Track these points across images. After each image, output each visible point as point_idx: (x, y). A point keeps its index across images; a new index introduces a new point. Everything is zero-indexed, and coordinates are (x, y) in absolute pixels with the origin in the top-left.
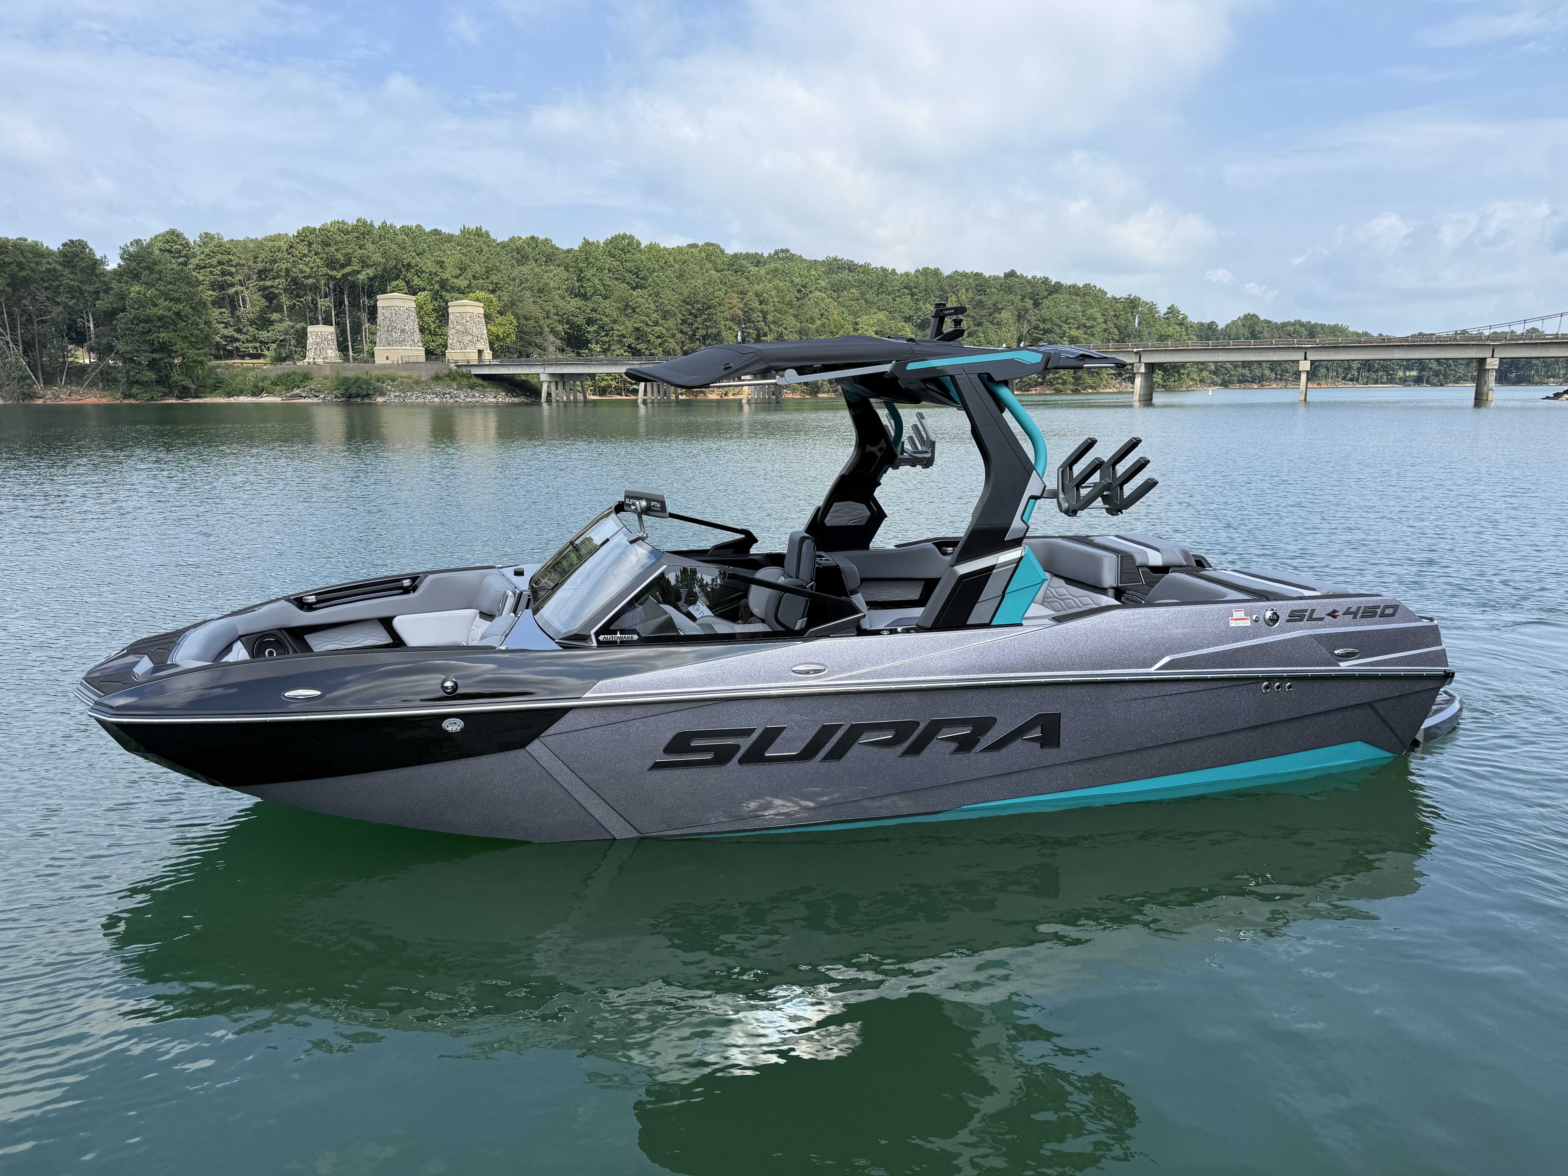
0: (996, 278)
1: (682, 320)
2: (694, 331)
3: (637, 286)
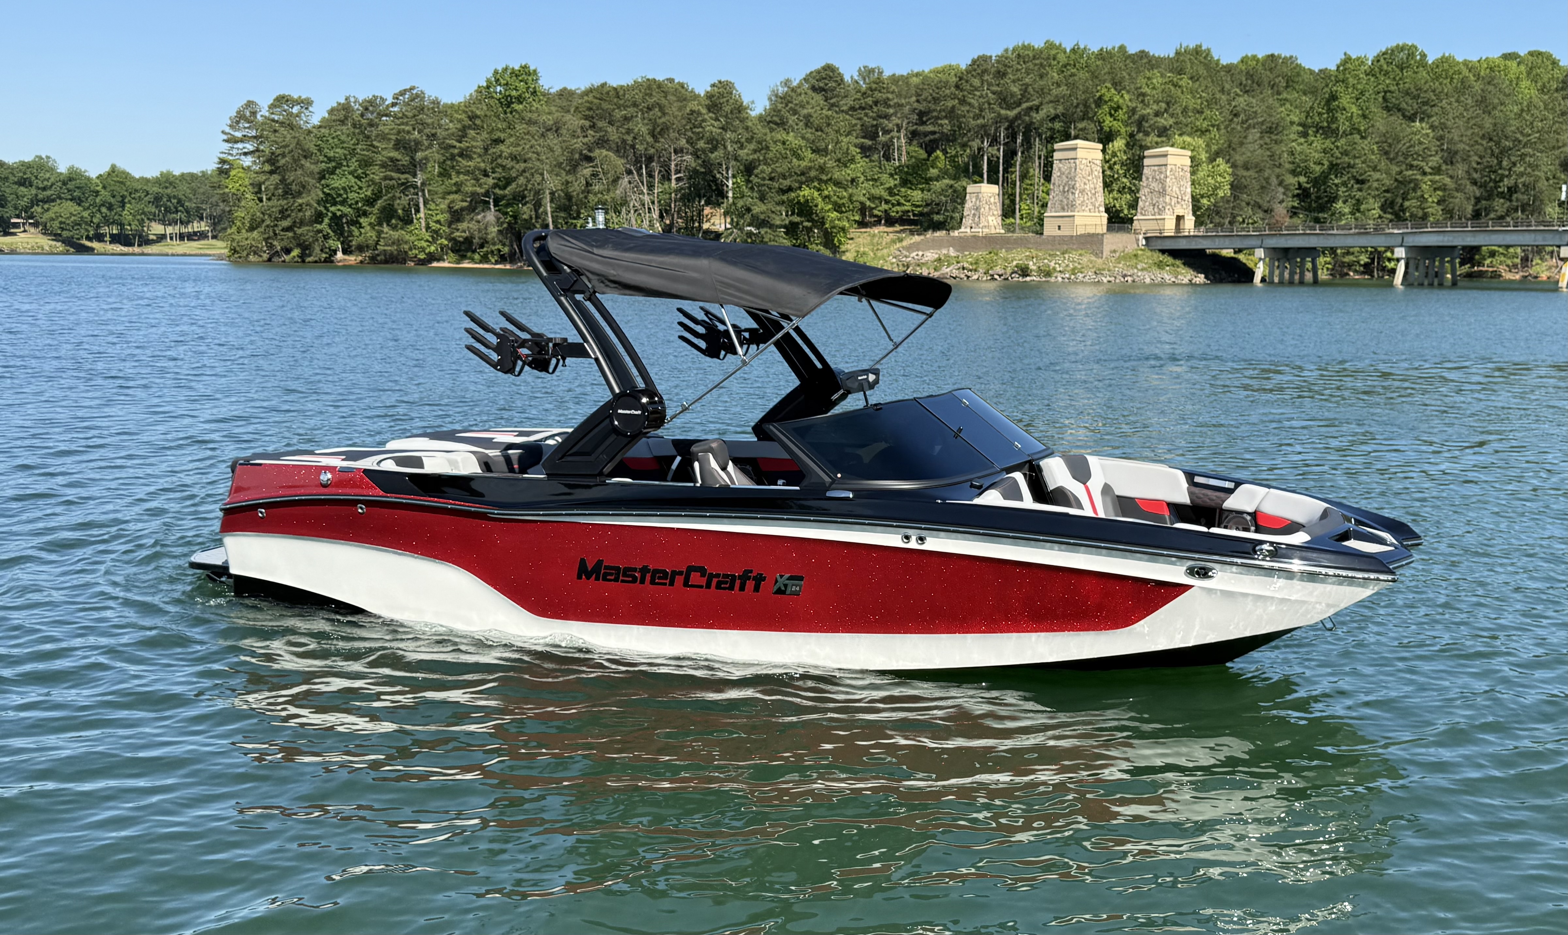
1: (1478, 163)
2: (1495, 182)
3: (1415, 115)
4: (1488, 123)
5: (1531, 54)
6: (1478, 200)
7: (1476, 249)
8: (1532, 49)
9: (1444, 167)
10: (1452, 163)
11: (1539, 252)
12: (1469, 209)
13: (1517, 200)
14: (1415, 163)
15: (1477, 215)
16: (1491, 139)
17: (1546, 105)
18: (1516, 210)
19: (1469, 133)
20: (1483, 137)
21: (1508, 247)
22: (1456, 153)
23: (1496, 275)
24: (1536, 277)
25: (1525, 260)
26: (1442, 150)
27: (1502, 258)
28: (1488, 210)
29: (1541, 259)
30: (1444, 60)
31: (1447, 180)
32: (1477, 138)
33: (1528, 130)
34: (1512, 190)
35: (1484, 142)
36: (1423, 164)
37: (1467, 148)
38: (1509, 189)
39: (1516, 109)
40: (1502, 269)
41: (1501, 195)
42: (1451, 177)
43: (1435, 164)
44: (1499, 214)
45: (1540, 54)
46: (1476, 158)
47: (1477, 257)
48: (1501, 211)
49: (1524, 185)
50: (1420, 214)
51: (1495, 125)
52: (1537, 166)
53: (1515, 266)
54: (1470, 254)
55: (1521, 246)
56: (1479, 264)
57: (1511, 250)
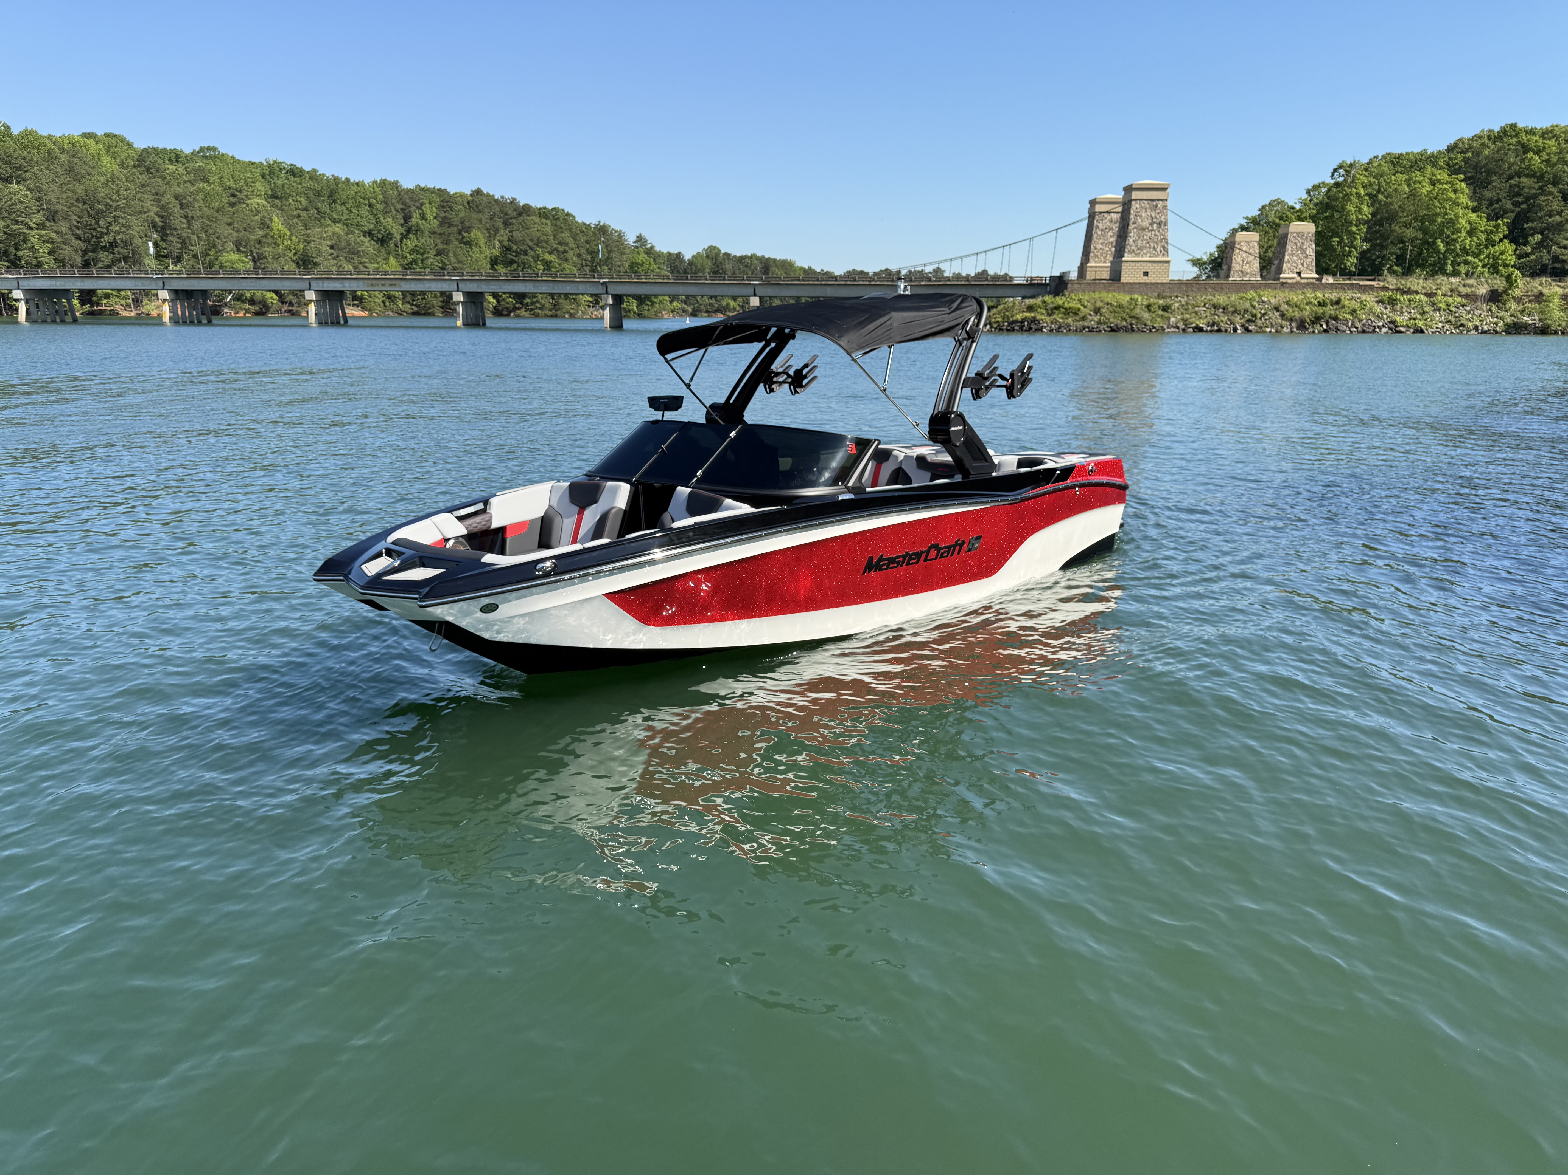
0: (461, 195)
1: (78, 222)
2: (97, 238)
3: (11, 177)
4: (80, 189)
5: (107, 135)
6: (85, 252)
7: (92, 292)
8: (107, 131)
9: (48, 224)
10: (54, 221)
11: (147, 295)
12: (79, 260)
13: (119, 253)
14: (20, 219)
15: (86, 264)
16: (85, 203)
17: (127, 178)
18: (120, 261)
19: (64, 196)
20: (77, 200)
21: (119, 290)
22: (56, 212)
23: (114, 313)
24: (148, 315)
25: (137, 302)
26: (43, 209)
27: (117, 300)
28: (96, 261)
29: (149, 300)
30: (26, 134)
31: (53, 235)
32: (72, 201)
33: (115, 197)
34: (113, 245)
35: (80, 205)
36: (27, 220)
37: (65, 208)
38: (111, 244)
39: (102, 179)
40: (118, 308)
41: (104, 248)
42: (56, 232)
43: (39, 221)
44: (105, 263)
45: (115, 136)
46: (76, 218)
47: (94, 298)
48: (107, 262)
49: (122, 241)
50: (35, 262)
51: (86, 191)
52: (130, 227)
53: (128, 305)
54: (87, 296)
55: (130, 290)
56: (98, 305)
57: (123, 293)
